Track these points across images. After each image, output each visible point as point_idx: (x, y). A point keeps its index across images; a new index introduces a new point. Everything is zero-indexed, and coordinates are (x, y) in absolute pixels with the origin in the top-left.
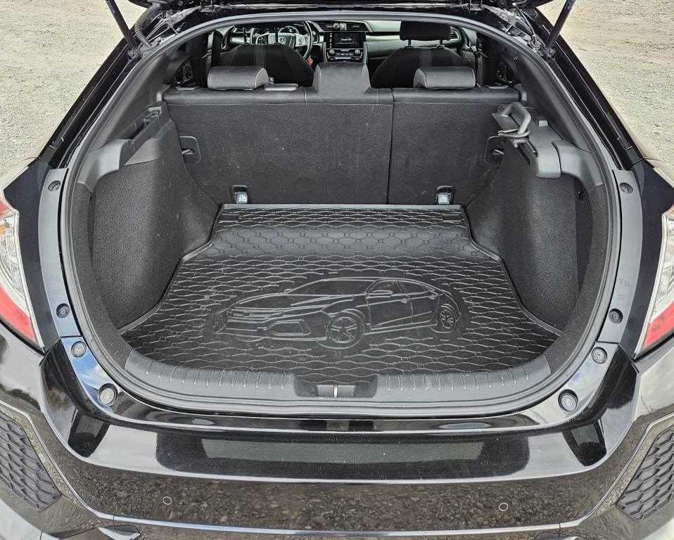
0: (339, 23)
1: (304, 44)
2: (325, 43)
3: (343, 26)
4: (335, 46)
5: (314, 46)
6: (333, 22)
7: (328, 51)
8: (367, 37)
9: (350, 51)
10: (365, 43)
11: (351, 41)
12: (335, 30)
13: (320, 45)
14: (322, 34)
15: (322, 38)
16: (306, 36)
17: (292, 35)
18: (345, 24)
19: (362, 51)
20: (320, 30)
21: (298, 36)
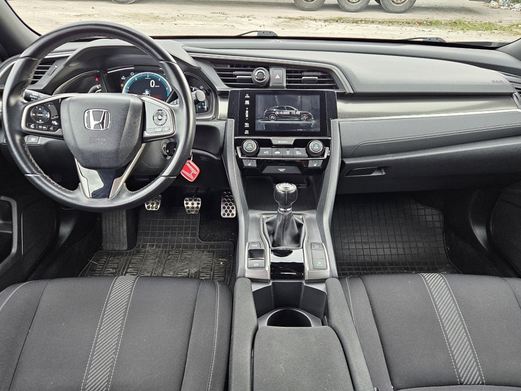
0: (267, 66)
1: (167, 130)
2: (232, 122)
3: (278, 76)
4: (258, 128)
5: (199, 129)
6: (252, 66)
7: (239, 143)
8: (341, 106)
9: (297, 144)
10: (334, 123)
11: (299, 116)
12: (257, 86)
13: (219, 125)
14: (224, 95)
15: (223, 106)
16: (175, 105)
17: (134, 99)
18: (283, 72)
19: (327, 143)
20: (221, 86)
21: (152, 104)
